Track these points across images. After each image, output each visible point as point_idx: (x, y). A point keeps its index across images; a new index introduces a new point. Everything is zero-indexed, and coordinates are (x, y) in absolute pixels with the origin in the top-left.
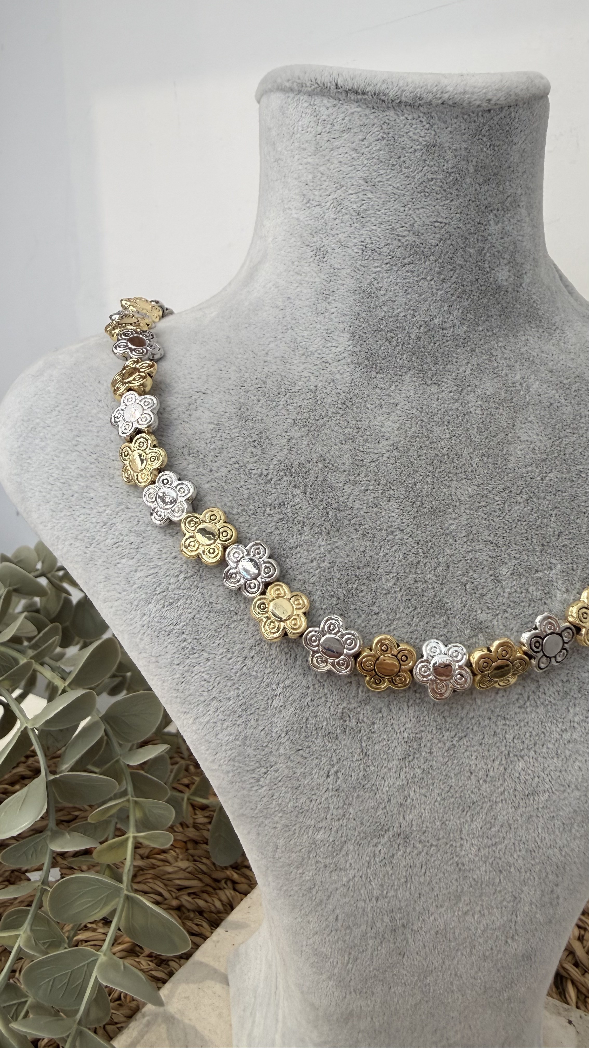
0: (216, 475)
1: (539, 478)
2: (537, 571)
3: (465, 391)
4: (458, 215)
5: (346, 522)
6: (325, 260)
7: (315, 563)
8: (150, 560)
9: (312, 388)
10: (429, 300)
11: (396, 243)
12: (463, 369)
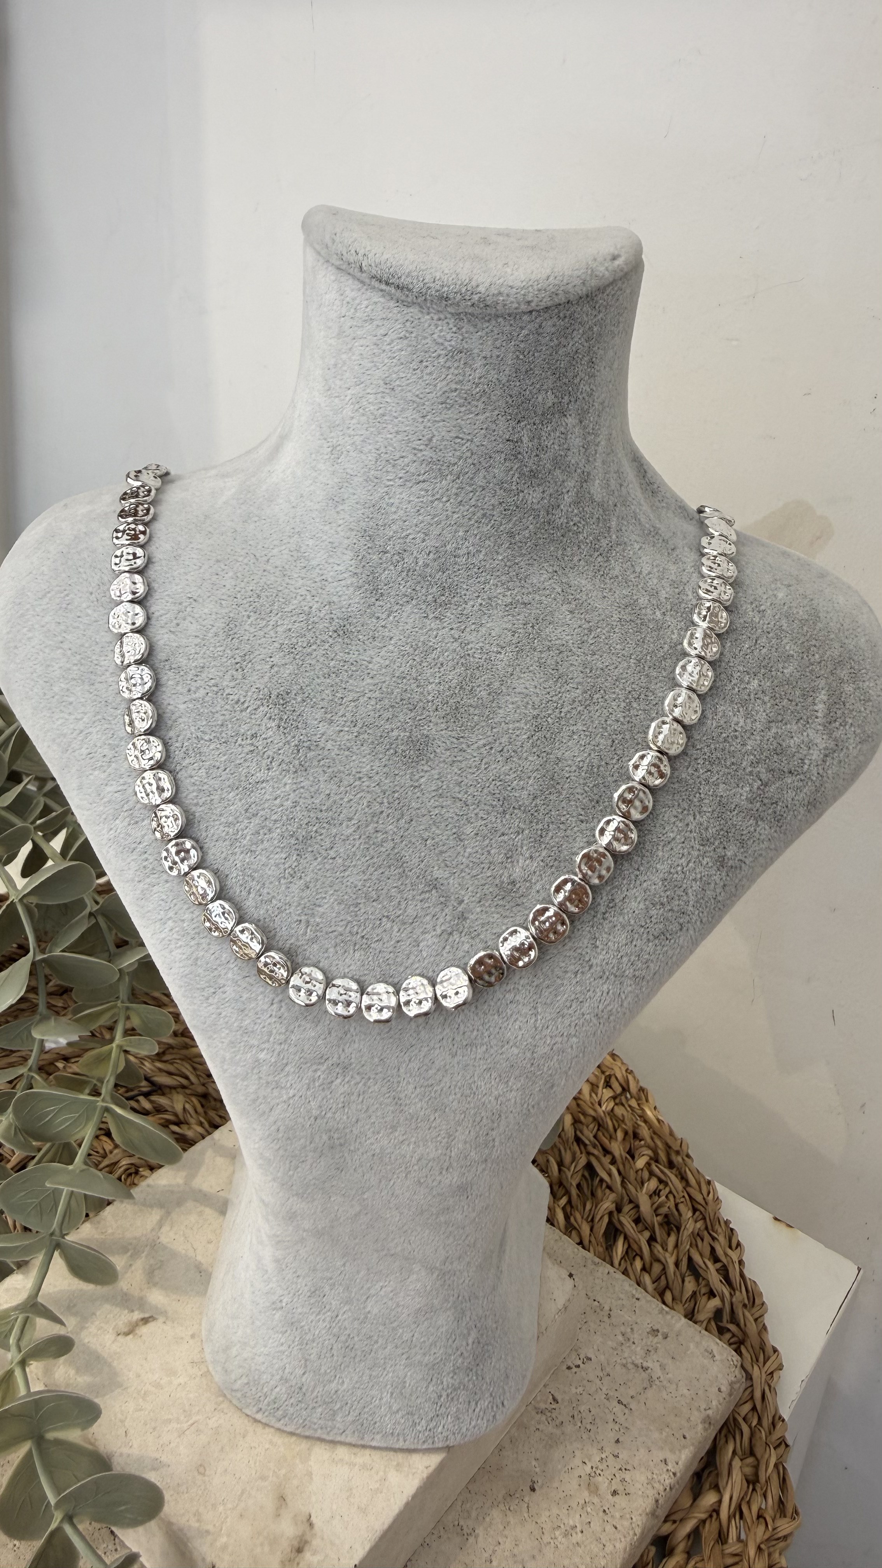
0: (194, 696)
1: (525, 737)
2: (503, 834)
3: (468, 630)
4: (483, 431)
5: (315, 763)
6: (339, 461)
7: (278, 802)
8: (121, 776)
9: (306, 608)
10: (443, 523)
11: (411, 457)
12: (471, 603)
